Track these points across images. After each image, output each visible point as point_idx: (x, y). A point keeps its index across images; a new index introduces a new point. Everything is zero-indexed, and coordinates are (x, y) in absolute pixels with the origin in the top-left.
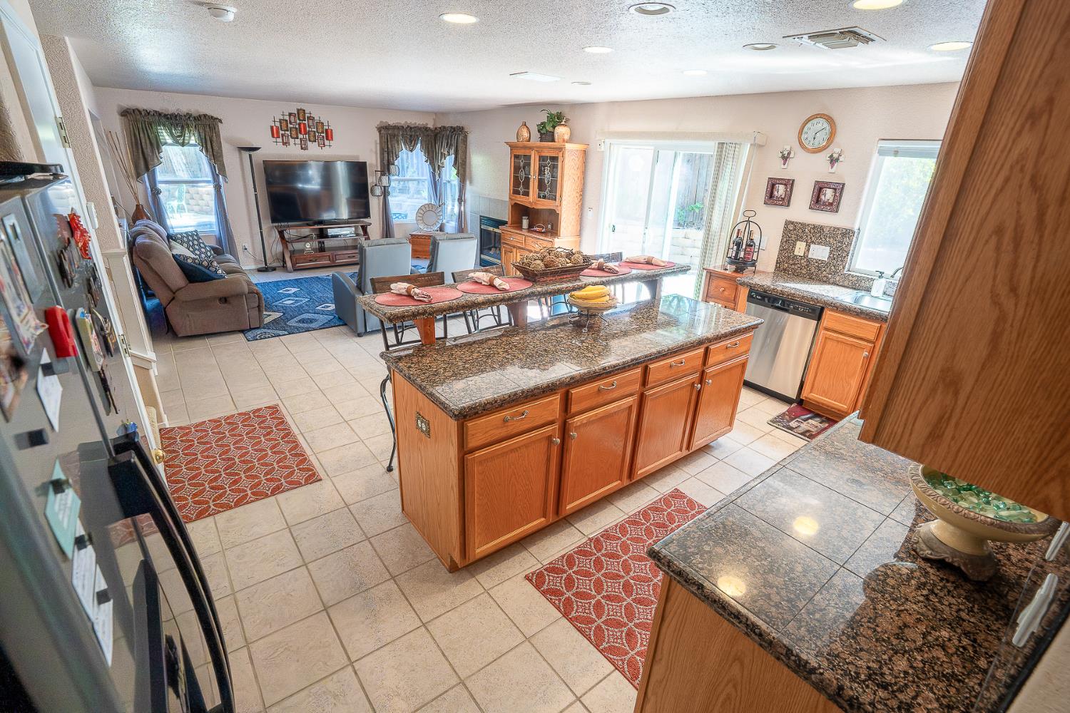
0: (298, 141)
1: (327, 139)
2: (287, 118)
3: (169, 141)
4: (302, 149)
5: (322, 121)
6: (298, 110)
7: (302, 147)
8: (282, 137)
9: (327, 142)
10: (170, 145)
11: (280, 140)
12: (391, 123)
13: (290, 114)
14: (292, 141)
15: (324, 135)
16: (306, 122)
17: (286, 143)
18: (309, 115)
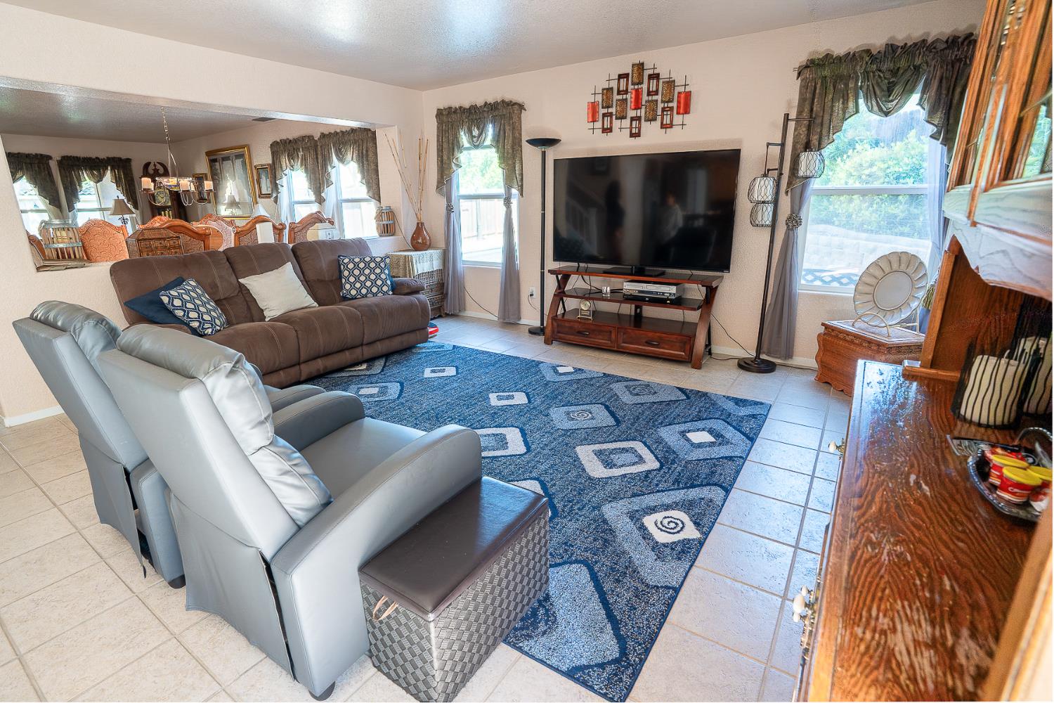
0: (626, 123)
1: (678, 113)
2: (614, 84)
3: (466, 144)
4: (632, 135)
5: (674, 76)
6: (633, 65)
7: (631, 131)
8: (603, 118)
9: (678, 119)
10: (468, 149)
11: (598, 124)
12: (839, 50)
13: (620, 77)
14: (616, 123)
15: (674, 104)
16: (645, 86)
17: (607, 129)
18: (651, 72)
